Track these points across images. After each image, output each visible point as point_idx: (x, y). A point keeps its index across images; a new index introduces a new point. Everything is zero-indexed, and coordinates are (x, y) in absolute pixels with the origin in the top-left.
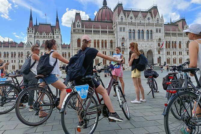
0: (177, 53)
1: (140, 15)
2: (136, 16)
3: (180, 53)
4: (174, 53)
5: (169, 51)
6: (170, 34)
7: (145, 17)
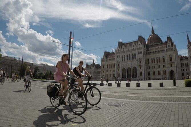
0: (161, 66)
1: (128, 45)
2: (126, 47)
3: (164, 66)
4: (159, 67)
5: (154, 65)
6: (154, 52)
7: (131, 46)
